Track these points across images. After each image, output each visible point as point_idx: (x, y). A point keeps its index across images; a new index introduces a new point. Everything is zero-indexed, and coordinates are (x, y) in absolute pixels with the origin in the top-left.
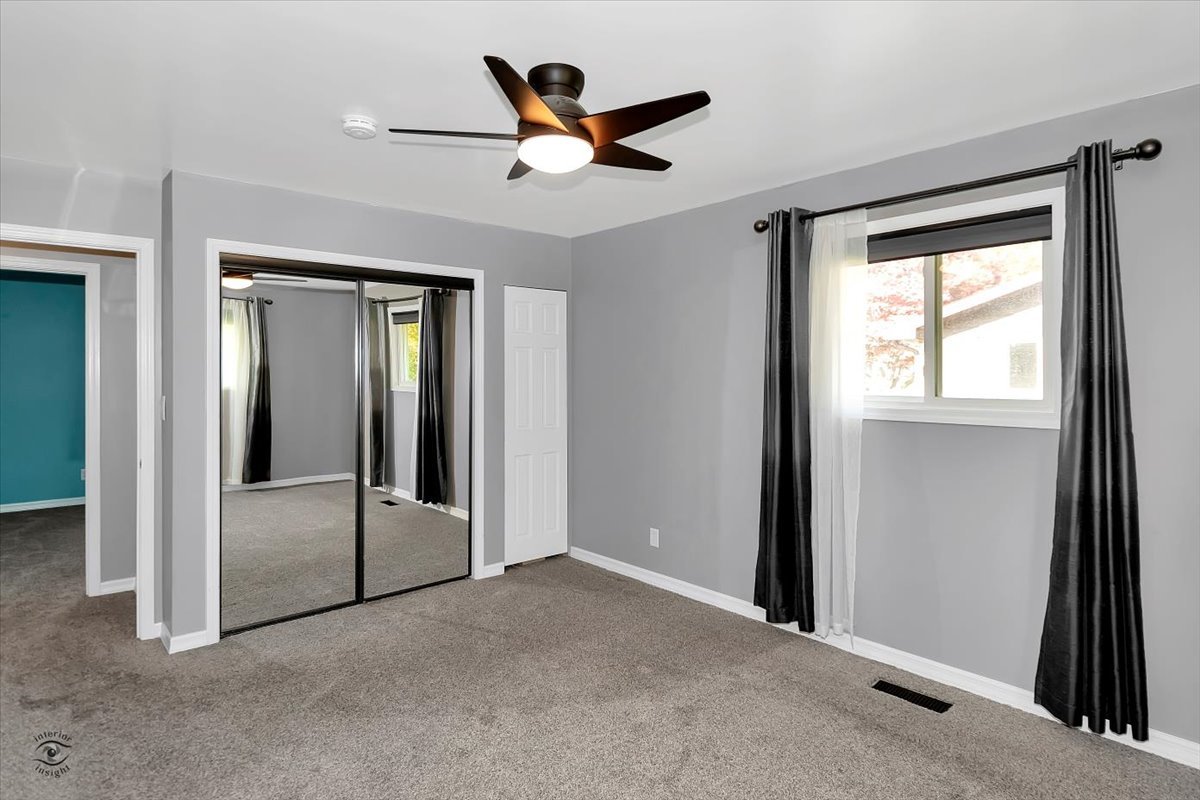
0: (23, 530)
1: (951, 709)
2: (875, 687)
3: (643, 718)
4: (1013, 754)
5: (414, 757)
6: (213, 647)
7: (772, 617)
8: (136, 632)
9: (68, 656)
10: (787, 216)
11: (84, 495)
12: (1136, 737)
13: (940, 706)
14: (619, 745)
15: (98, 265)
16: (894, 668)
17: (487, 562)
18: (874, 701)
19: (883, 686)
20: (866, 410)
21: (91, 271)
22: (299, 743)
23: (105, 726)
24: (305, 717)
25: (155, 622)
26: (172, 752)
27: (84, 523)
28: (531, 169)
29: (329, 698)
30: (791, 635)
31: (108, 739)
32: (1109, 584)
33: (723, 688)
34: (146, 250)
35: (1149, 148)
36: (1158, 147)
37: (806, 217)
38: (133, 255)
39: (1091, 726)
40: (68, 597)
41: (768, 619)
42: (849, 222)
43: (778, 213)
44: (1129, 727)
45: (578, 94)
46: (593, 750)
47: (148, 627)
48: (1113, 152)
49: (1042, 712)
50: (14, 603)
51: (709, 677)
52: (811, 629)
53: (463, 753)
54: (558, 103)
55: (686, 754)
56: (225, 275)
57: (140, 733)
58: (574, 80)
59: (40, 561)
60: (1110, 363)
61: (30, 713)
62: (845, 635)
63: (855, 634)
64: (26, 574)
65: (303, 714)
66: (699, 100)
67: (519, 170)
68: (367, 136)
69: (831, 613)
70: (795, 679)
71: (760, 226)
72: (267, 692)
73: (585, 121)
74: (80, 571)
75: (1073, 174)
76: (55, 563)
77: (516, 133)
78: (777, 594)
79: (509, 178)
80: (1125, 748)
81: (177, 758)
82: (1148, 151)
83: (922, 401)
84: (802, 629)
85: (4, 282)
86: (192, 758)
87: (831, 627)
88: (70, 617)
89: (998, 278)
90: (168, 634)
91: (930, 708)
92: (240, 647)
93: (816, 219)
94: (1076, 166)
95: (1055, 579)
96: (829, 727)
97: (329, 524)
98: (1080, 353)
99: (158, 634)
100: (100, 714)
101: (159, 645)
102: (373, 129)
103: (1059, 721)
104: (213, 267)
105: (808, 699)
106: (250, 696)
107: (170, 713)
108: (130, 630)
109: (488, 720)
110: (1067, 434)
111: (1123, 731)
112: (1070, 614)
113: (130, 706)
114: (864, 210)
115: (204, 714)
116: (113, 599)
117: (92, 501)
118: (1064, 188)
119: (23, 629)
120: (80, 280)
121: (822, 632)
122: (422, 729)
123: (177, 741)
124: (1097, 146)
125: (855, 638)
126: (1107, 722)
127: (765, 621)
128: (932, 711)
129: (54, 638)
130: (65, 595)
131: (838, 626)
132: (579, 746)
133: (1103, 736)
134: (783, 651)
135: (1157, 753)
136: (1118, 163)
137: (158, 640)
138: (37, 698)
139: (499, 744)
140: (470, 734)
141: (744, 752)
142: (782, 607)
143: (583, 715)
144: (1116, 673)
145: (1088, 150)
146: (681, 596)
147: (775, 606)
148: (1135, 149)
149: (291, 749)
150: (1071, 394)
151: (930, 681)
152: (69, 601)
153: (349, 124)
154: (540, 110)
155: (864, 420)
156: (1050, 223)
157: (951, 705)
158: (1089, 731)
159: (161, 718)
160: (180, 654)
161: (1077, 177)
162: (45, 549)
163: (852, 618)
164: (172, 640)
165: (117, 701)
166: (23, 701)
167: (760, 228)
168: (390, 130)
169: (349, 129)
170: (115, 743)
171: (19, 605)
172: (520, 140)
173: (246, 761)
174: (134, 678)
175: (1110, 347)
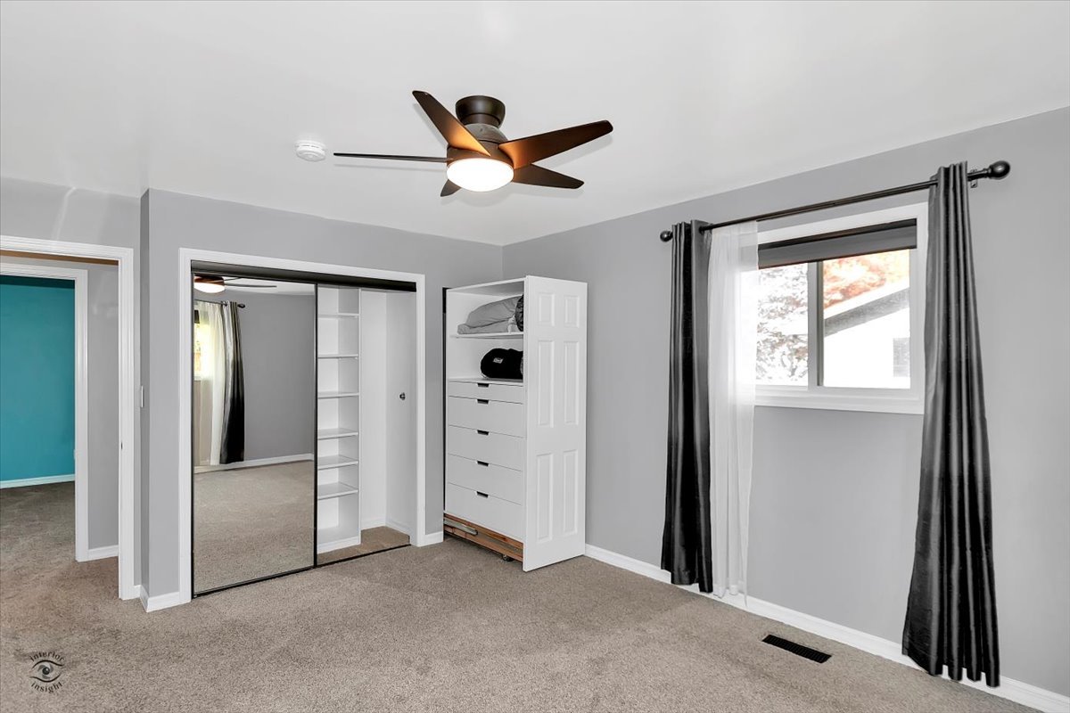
0: (22, 503)
1: (830, 660)
2: (764, 641)
3: (560, 668)
4: (883, 699)
5: (358, 702)
6: (185, 606)
7: (676, 578)
8: (118, 594)
9: (58, 614)
10: (688, 228)
11: (74, 473)
12: (989, 683)
13: (820, 657)
14: (538, 692)
15: (86, 271)
16: (782, 623)
17: (428, 531)
18: (763, 653)
19: (771, 640)
20: (757, 397)
21: (80, 275)
22: (257, 690)
23: (88, 676)
24: (263, 668)
25: (135, 585)
26: (146, 699)
27: (74, 497)
28: (460, 188)
29: (285, 652)
30: (694, 594)
31: (91, 687)
32: (966, 549)
33: (631, 642)
34: (127, 258)
35: (1000, 169)
36: (1007, 168)
37: (705, 228)
38: (116, 263)
39: (951, 674)
40: (60, 563)
41: (673, 581)
42: (742, 233)
43: (681, 225)
44: (983, 675)
45: (500, 122)
46: (514, 696)
47: (129, 588)
48: (968, 172)
49: (908, 662)
50: (12, 568)
51: (619, 632)
52: (710, 590)
53: (401, 699)
54: (481, 130)
55: (596, 699)
56: (197, 281)
57: (119, 682)
58: (496, 111)
59: (37, 531)
60: (967, 356)
61: (22, 664)
62: (740, 594)
63: (749, 594)
64: (23, 542)
65: (262, 665)
66: (603, 128)
67: (449, 189)
68: (317, 159)
69: (728, 575)
70: (695, 634)
71: (666, 236)
72: (231, 645)
73: (505, 146)
74: (70, 540)
75: (934, 192)
76: (50, 532)
77: (445, 156)
78: (680, 559)
79: (442, 195)
80: (980, 693)
81: (150, 704)
82: (998, 172)
83: (806, 389)
84: (702, 589)
85: (3, 287)
86: (163, 704)
87: (728, 588)
88: (61, 580)
89: (883, 280)
90: (146, 594)
91: (812, 659)
92: (208, 606)
93: (714, 230)
94: (936, 184)
95: (920, 546)
96: (723, 677)
97: (293, 500)
98: (940, 348)
99: (138, 596)
100: (85, 665)
101: (138, 604)
102: (322, 152)
103: (923, 670)
104: (185, 274)
105: (705, 651)
106: (216, 649)
107: (146, 664)
108: (113, 591)
109: (423, 671)
110: (929, 418)
111: (978, 678)
112: (932, 576)
113: (111, 658)
114: (755, 223)
115: (175, 665)
116: (99, 564)
117: (81, 478)
118: (927, 203)
119: (20, 590)
120: (70, 284)
121: (720, 591)
122: (365, 678)
123: (151, 688)
124: (955, 167)
125: (749, 598)
126: (965, 671)
127: (670, 583)
128: (813, 662)
129: (46, 598)
130: (57, 560)
131: (733, 587)
132: (503, 693)
133: (961, 682)
134: (684, 609)
135: (1008, 698)
136: (974, 182)
137: (138, 600)
138: (30, 651)
139: (433, 691)
140: (408, 683)
141: (647, 698)
142: (686, 570)
143: (508, 666)
144: (972, 628)
145: (947, 171)
146: (598, 561)
147: (679, 569)
148: (987, 170)
149: (250, 695)
150: (932, 384)
151: (812, 635)
152: (61, 566)
153: (301, 148)
154: (464, 137)
155: (756, 406)
156: (915, 234)
157: (830, 656)
158: (949, 679)
159: (138, 669)
160: (155, 613)
161: (938, 193)
162: (41, 519)
163: (745, 579)
164: (150, 600)
165: (99, 654)
166: (18, 653)
167: (666, 237)
168: (335, 154)
169: (301, 153)
170: (96, 691)
171: (16, 569)
172: (449, 163)
173: (210, 706)
174: (115, 634)
175: (967, 343)
